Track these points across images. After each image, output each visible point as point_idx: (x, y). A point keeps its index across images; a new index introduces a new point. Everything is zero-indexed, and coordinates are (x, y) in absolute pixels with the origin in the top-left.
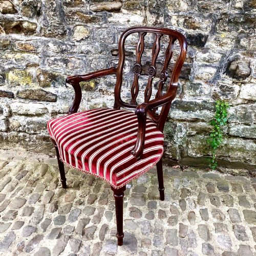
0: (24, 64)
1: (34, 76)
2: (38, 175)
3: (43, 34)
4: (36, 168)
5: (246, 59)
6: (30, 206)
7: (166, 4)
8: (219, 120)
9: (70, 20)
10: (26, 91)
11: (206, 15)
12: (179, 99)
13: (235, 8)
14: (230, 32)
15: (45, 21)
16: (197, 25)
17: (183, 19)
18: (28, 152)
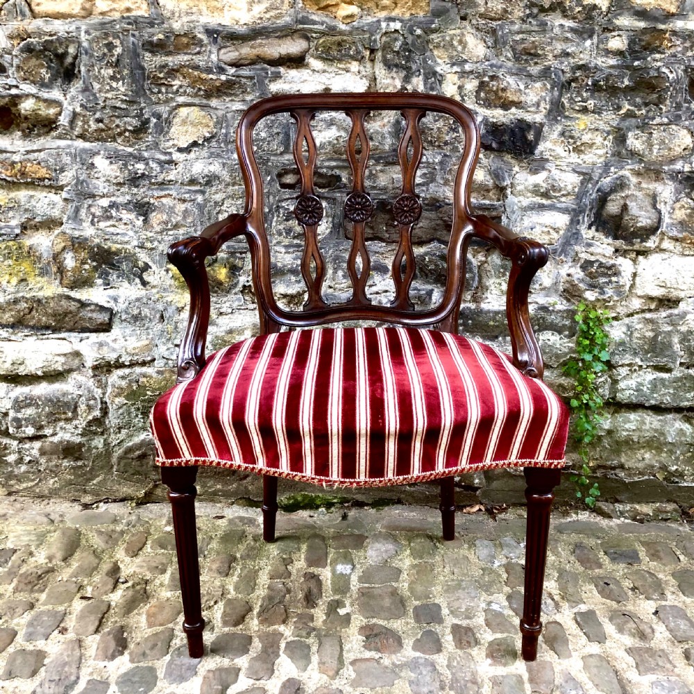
0: (14, 223)
1: (45, 255)
2: (50, 558)
3: (78, 131)
4: (41, 539)
5: (644, 185)
6: (30, 647)
7: (428, 42)
8: (588, 357)
9: (160, 92)
10: (16, 301)
11: (535, 70)
12: (473, 306)
13: (608, 52)
14: (599, 114)
15: (87, 93)
16: (512, 97)
17: (476, 83)
18: (12, 498)
